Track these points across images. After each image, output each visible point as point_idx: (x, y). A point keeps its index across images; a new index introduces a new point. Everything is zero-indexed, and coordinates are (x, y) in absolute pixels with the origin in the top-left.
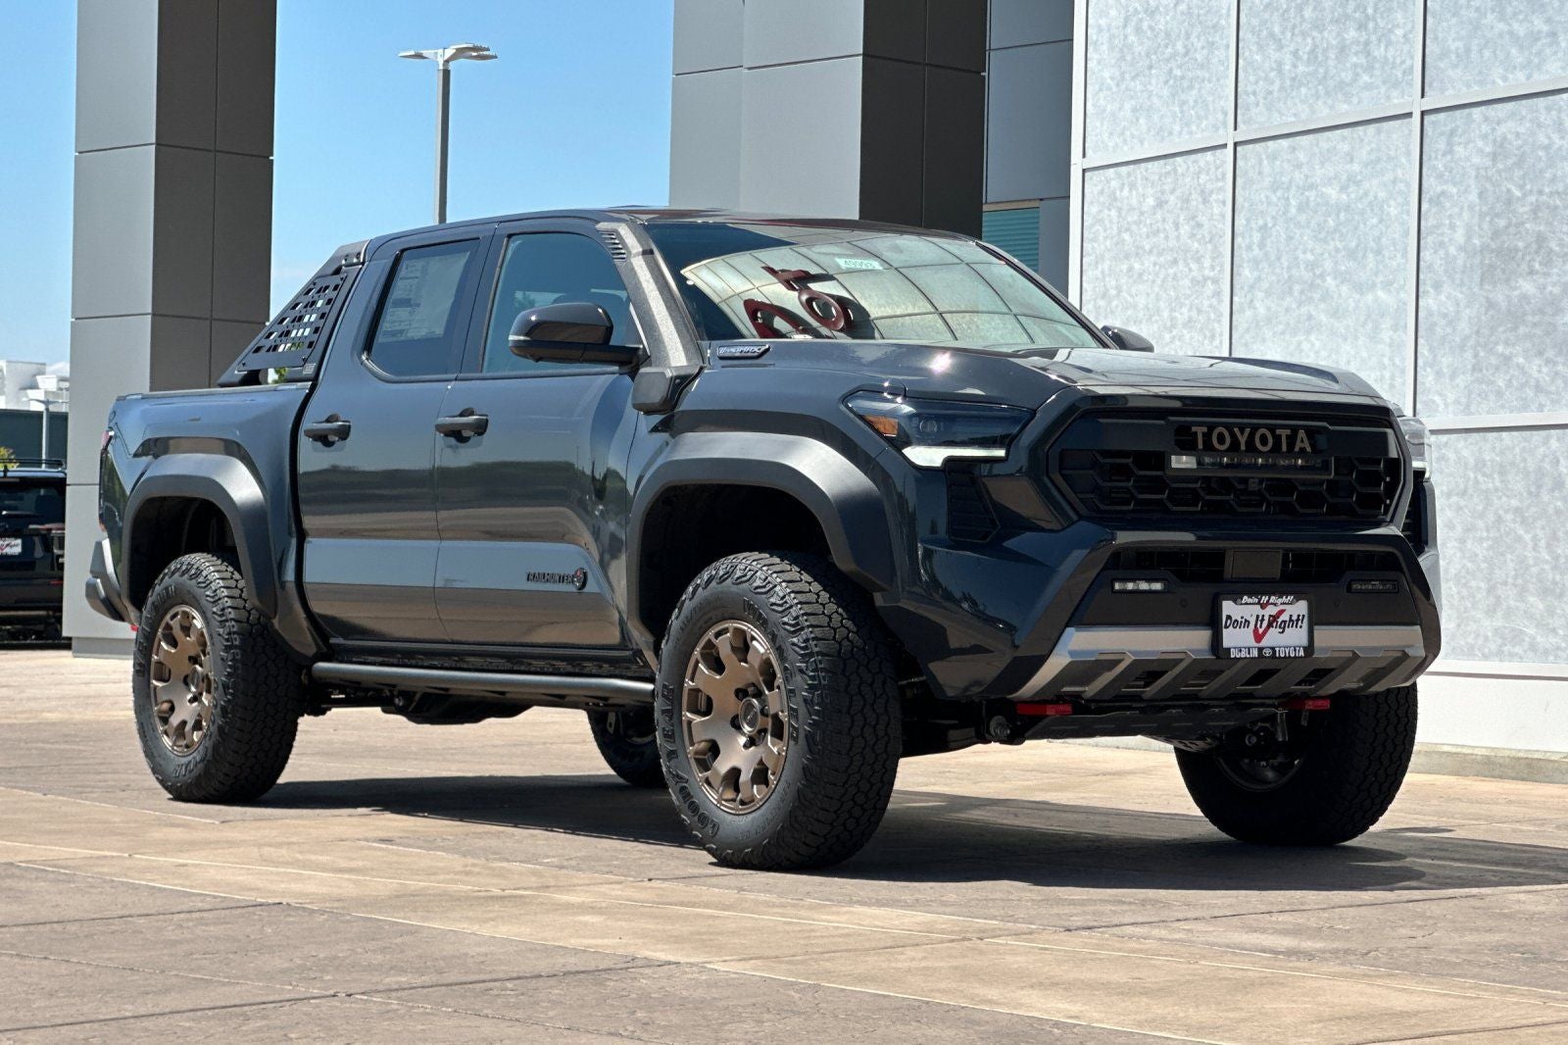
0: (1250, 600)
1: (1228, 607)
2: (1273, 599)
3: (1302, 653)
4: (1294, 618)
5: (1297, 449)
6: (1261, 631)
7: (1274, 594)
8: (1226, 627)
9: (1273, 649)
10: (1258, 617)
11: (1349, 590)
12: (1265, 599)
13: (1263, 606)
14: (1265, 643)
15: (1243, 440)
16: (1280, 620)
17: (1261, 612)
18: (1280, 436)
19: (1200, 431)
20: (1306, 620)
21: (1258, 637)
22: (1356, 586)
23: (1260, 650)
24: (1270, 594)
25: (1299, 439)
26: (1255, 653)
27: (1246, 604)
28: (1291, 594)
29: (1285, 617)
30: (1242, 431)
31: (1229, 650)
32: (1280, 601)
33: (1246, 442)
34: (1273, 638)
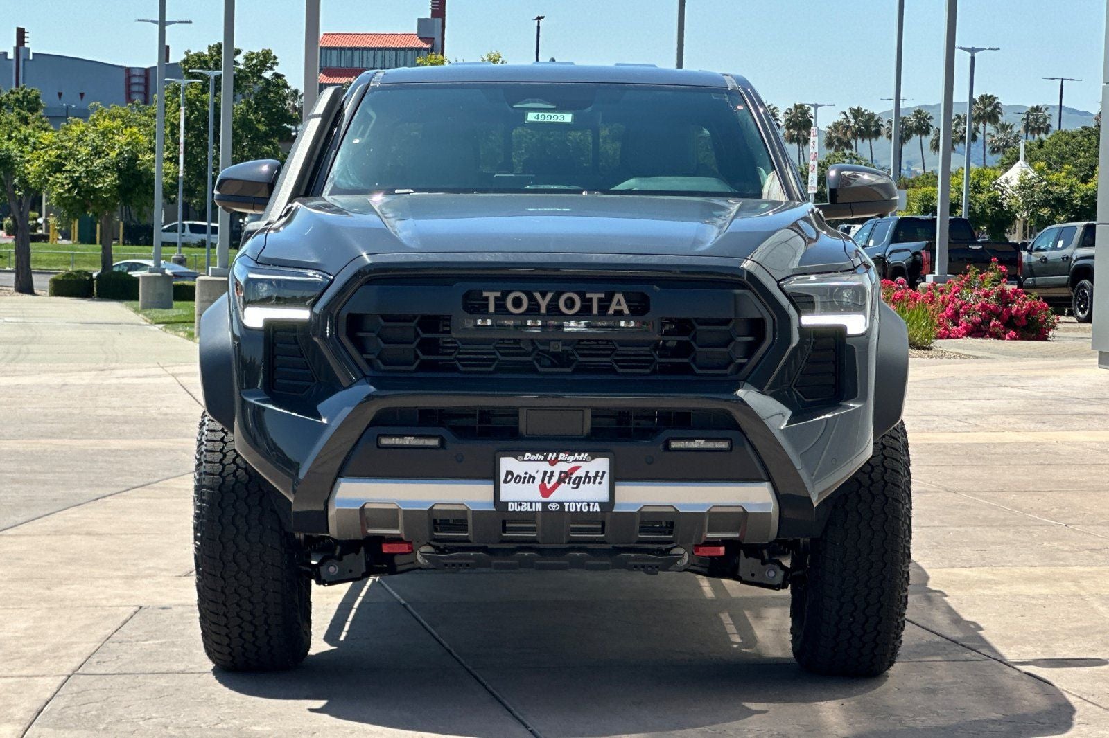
0: (533, 457)
1: (507, 464)
2: (562, 456)
3: (597, 508)
4: (592, 474)
5: (611, 311)
6: (549, 486)
7: (563, 451)
8: (506, 482)
9: (561, 504)
10: (545, 473)
11: (667, 447)
12: (552, 456)
13: (553, 463)
14: (555, 497)
15: (543, 304)
16: (573, 477)
17: (549, 468)
18: (591, 300)
19: (492, 296)
20: (606, 477)
21: (545, 492)
22: (674, 445)
23: (545, 504)
24: (558, 451)
25: (615, 301)
26: (539, 507)
27: (530, 460)
28: (584, 452)
29: (580, 473)
30: (544, 295)
31: (506, 503)
32: (571, 458)
33: (548, 305)
34: (565, 493)
